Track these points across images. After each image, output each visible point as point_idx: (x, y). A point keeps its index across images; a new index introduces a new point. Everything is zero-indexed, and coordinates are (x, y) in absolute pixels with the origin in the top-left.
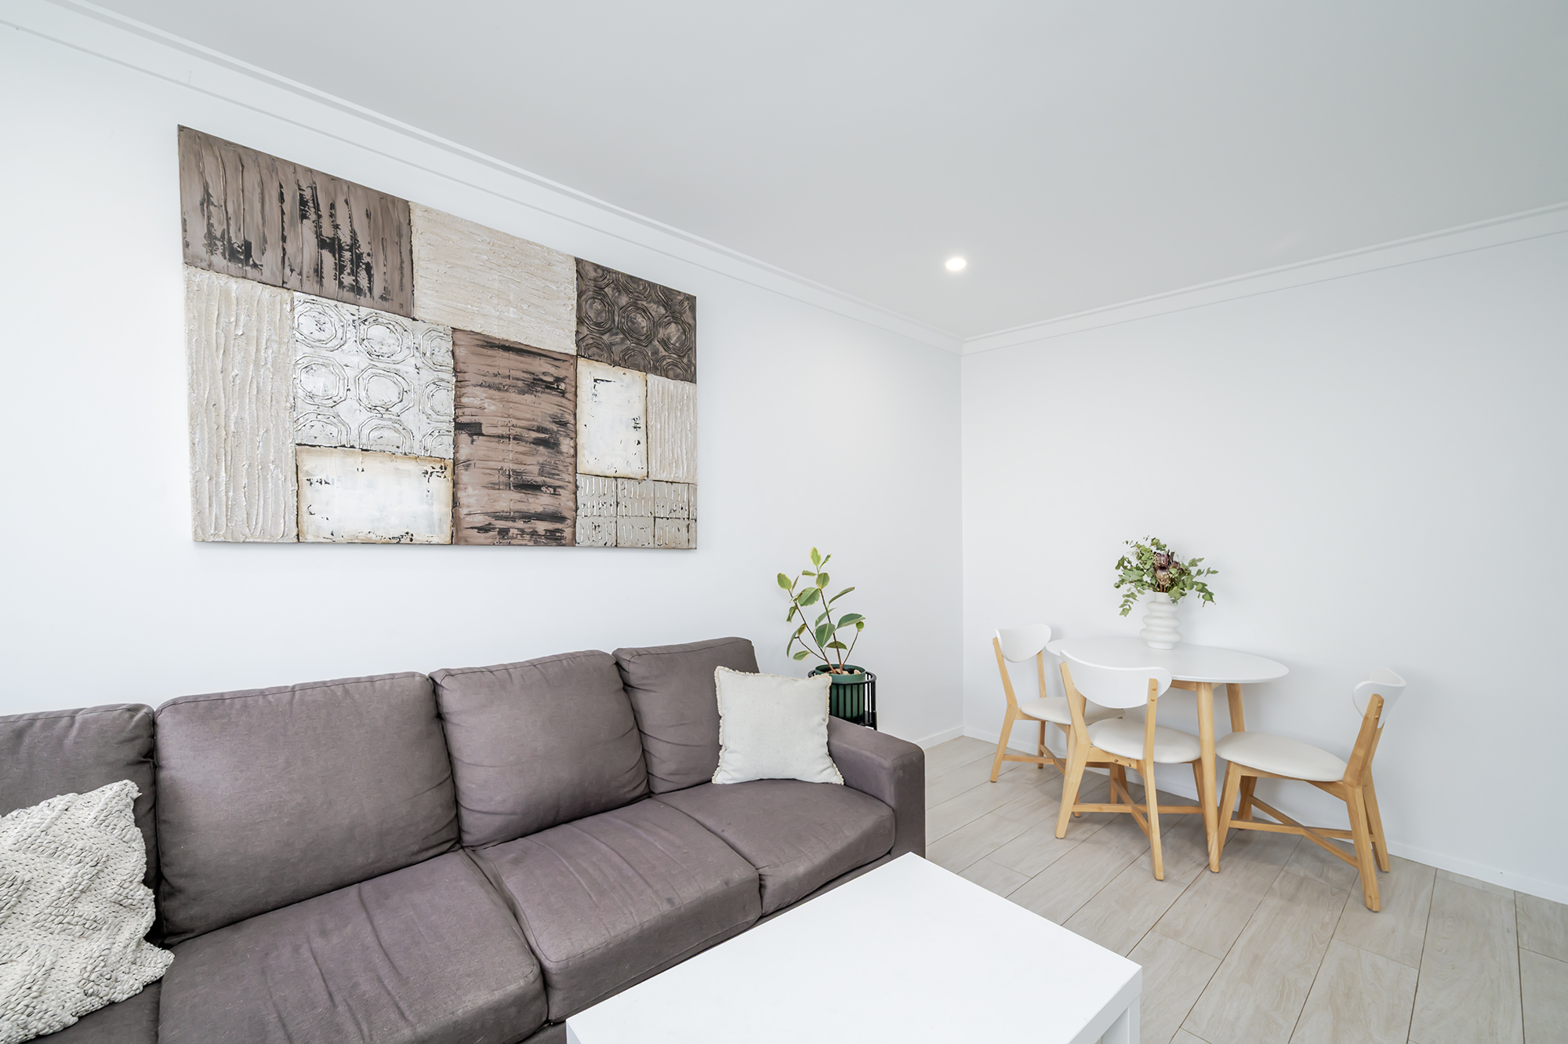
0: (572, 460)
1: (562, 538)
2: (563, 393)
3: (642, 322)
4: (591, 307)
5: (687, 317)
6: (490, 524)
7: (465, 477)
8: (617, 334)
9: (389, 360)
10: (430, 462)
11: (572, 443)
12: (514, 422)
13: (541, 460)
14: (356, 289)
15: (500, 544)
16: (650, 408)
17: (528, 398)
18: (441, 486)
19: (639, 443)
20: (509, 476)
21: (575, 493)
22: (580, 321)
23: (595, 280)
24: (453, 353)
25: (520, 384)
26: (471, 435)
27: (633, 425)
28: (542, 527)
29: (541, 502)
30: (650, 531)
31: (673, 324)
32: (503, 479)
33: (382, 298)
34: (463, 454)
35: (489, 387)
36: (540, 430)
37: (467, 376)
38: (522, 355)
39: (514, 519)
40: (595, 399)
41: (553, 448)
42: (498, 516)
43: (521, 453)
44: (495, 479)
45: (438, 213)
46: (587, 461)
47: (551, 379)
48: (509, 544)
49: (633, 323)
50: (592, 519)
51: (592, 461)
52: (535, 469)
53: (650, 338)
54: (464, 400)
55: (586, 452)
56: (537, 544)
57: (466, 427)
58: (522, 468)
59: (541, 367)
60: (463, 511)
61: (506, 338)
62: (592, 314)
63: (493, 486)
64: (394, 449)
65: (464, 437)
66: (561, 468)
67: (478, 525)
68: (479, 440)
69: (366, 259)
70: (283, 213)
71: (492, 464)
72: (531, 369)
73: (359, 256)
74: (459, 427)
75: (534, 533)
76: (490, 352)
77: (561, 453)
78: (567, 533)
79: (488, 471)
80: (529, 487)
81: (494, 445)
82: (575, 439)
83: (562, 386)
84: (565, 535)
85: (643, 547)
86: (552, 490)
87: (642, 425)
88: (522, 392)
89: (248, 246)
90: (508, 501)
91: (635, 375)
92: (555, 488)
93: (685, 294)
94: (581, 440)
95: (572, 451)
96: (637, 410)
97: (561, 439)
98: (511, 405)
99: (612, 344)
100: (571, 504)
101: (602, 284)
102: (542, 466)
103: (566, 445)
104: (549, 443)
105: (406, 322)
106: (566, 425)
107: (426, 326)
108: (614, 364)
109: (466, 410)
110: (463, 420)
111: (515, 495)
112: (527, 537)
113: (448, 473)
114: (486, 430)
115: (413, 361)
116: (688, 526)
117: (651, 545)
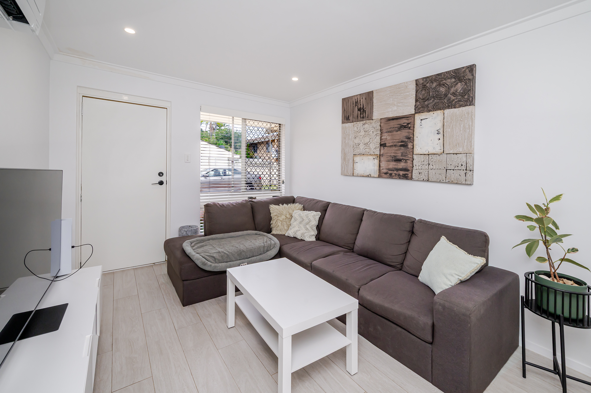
0: (412, 150)
1: (408, 177)
2: (409, 128)
3: (443, 90)
4: (421, 94)
5: (468, 77)
6: (387, 172)
7: (382, 159)
8: (431, 99)
9: (368, 132)
10: (375, 156)
11: (412, 145)
12: (394, 141)
13: (402, 151)
15: (390, 178)
16: (445, 124)
17: (399, 132)
18: (377, 162)
19: (439, 139)
20: (393, 157)
21: (413, 161)
22: (417, 101)
23: (423, 84)
24: (380, 125)
26: (383, 147)
27: (437, 132)
28: (401, 173)
29: (402, 165)
30: (444, 175)
31: (459, 83)
32: (391, 159)
33: (367, 117)
34: (382, 152)
35: (388, 132)
36: (402, 142)
37: (383, 131)
38: (397, 120)
39: (393, 171)
40: (421, 127)
41: (405, 147)
42: (389, 170)
43: (397, 150)
44: (389, 159)
46: (417, 150)
47: (406, 125)
48: (392, 178)
49: (438, 92)
50: (418, 171)
51: (419, 149)
52: (400, 154)
53: (446, 95)
54: (383, 138)
55: (417, 147)
56: (400, 178)
57: (383, 145)
58: (396, 155)
59: (404, 122)
60: (381, 168)
61: (393, 116)
62: (421, 97)
63: (388, 161)
64: (368, 153)
65: (382, 148)
66: (408, 153)
67: (385, 172)
68: (386, 148)
69: (365, 109)
70: (353, 107)
71: (388, 154)
72: (400, 123)
73: (364, 109)
74: (381, 145)
75: (399, 175)
76: (389, 122)
77: (408, 148)
78: (410, 175)
79: (387, 157)
80: (399, 160)
81: (389, 149)
82: (413, 143)
83: (409, 125)
84: (408, 176)
85: (440, 182)
86: (405, 161)
87: (441, 132)
88: (397, 131)
89: (349, 116)
90: (392, 165)
91: (439, 112)
92: (406, 160)
93: (466, 67)
94: (415, 143)
95: (412, 147)
96: (439, 126)
97: (408, 143)
98: (394, 136)
99: (428, 104)
100: (411, 165)
101: (425, 84)
102: (402, 153)
103: (410, 145)
104: (405, 146)
105: (371, 121)
106: (410, 139)
107: (375, 121)
108: (429, 111)
109: (383, 140)
110: (382, 143)
111: (394, 163)
112: (397, 176)
113: (378, 158)
114: (387, 145)
115: (372, 131)
116: (466, 174)
117: (444, 181)
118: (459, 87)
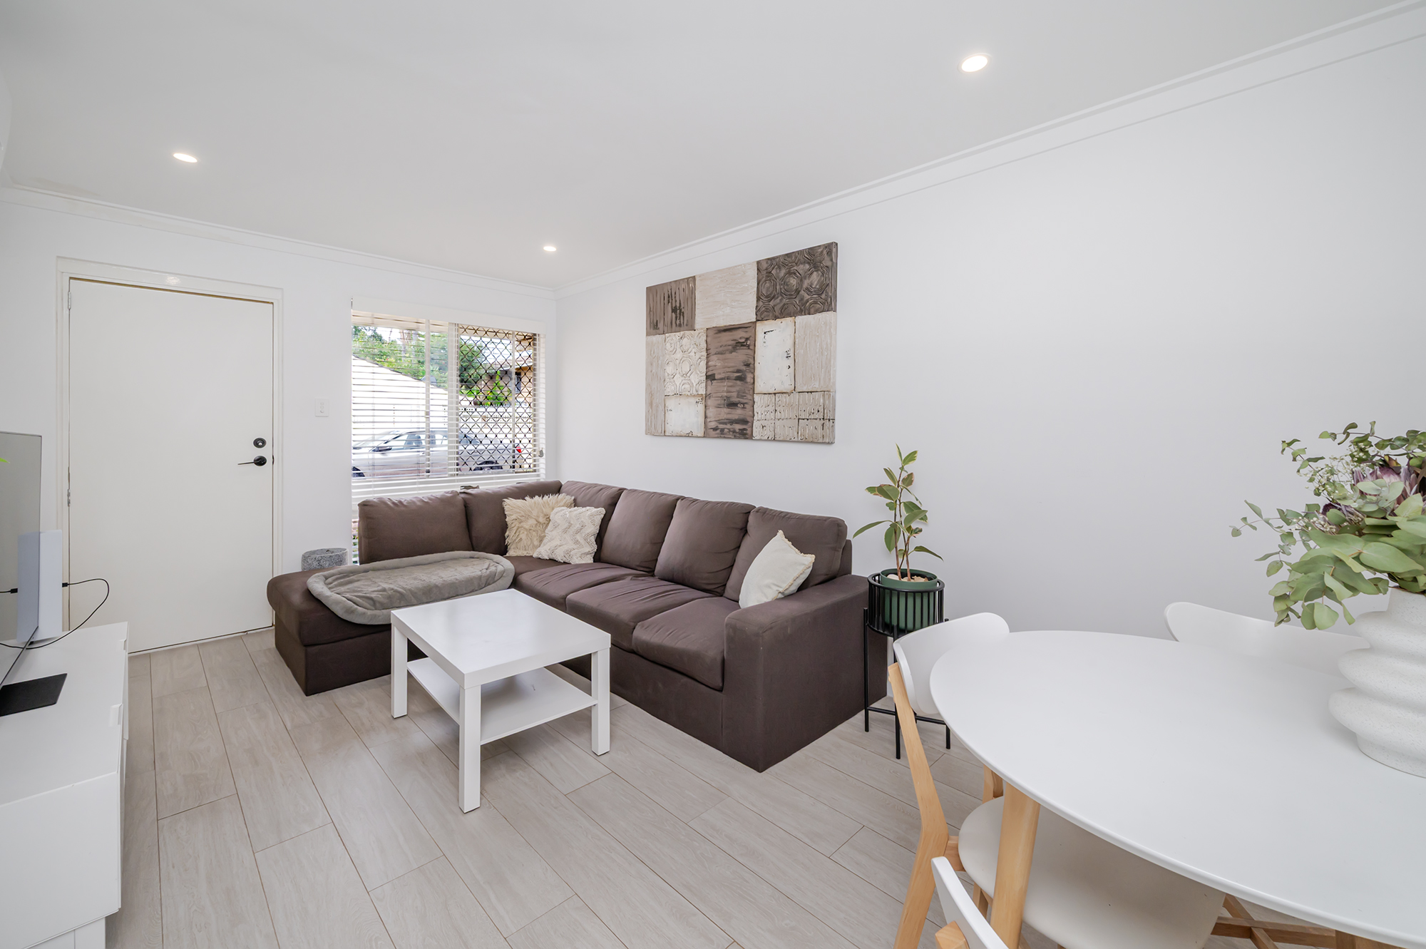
0: (751, 386)
1: (746, 434)
2: (749, 347)
3: (793, 282)
4: (764, 287)
5: (827, 262)
6: (717, 427)
7: (709, 403)
8: (778, 298)
9: (687, 352)
10: (698, 397)
11: (752, 376)
12: (727, 369)
13: (738, 388)
14: (680, 325)
15: (720, 437)
16: (797, 340)
17: (733, 354)
18: (701, 407)
19: (789, 367)
20: (725, 400)
21: (753, 406)
22: (758, 299)
23: (766, 269)
24: (706, 341)
25: (730, 347)
26: (711, 381)
27: (786, 355)
28: (738, 427)
29: (737, 413)
30: (795, 429)
31: (815, 273)
32: (723, 402)
33: (687, 325)
34: (709, 390)
35: (719, 354)
36: (738, 371)
37: (710, 351)
38: (731, 331)
39: (725, 424)
40: (765, 345)
41: (743, 381)
42: (720, 422)
43: (731, 386)
44: (719, 402)
45: (703, 275)
46: (760, 386)
47: (743, 340)
48: (725, 438)
49: (787, 285)
50: (761, 422)
51: (762, 384)
52: (735, 394)
53: (798, 292)
54: (710, 363)
55: (759, 380)
56: (735, 437)
57: (710, 377)
58: (729, 394)
59: (740, 335)
60: (708, 420)
61: (725, 324)
62: (764, 292)
63: (718, 406)
64: (688, 393)
65: (709, 382)
66: (747, 392)
67: (713, 427)
69: (683, 310)
70: (664, 304)
72: (734, 337)
73: (681, 310)
74: (708, 377)
75: (734, 432)
76: (719, 335)
77: (747, 383)
78: (749, 432)
79: (717, 398)
80: (732, 405)
81: (719, 384)
82: (753, 373)
83: (749, 342)
84: (748, 432)
85: (790, 441)
86: (742, 405)
87: (792, 355)
88: (731, 352)
89: (657, 321)
90: (725, 413)
91: (789, 319)
92: (744, 404)
93: (824, 245)
94: (756, 374)
95: (752, 381)
96: (789, 344)
97: (747, 374)
98: (726, 360)
99: (775, 306)
100: (751, 413)
101: (770, 270)
102: (738, 392)
103: (749, 379)
104: (741, 379)
105: (692, 332)
106: (750, 365)
107: (698, 331)
108: (776, 318)
109: (710, 369)
110: (709, 373)
111: (726, 410)
112: (731, 433)
113: (704, 401)
114: (717, 377)
115: (694, 350)
116: (823, 425)
117: (796, 439)
118: (815, 278)
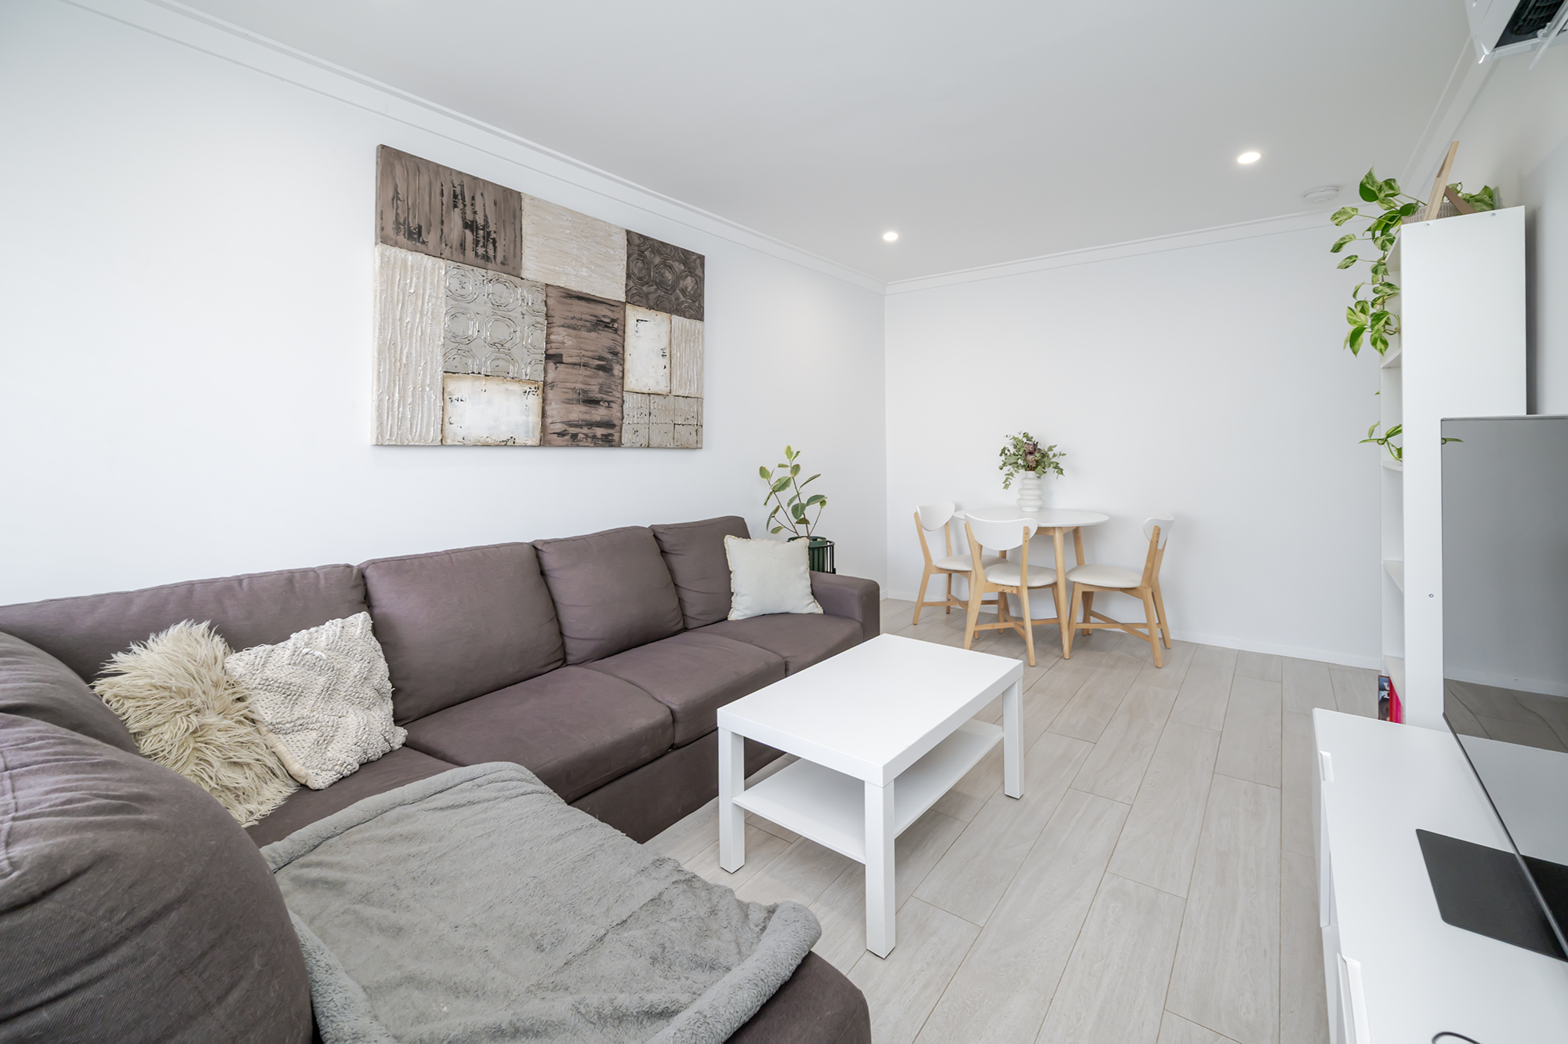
0: (620, 381)
1: (612, 441)
2: (616, 330)
3: (669, 276)
4: (635, 266)
5: (698, 272)
6: (565, 430)
7: (551, 394)
8: (652, 285)
9: (505, 309)
10: (528, 384)
11: (621, 369)
12: (584, 353)
13: (600, 381)
14: (486, 258)
15: (572, 446)
16: (673, 341)
17: (593, 335)
18: (534, 401)
19: (665, 367)
20: (579, 394)
21: (622, 406)
22: (628, 277)
23: (639, 246)
24: (546, 302)
25: (588, 324)
26: (555, 363)
27: (662, 354)
28: (600, 432)
29: (599, 413)
30: (671, 434)
31: (689, 277)
32: (575, 396)
33: (502, 263)
34: (550, 377)
35: (568, 327)
36: (600, 358)
37: (554, 320)
38: (589, 303)
39: (581, 426)
40: (637, 334)
41: (608, 372)
42: (571, 424)
43: (588, 376)
44: (570, 396)
45: (539, 200)
46: (631, 383)
47: (608, 320)
48: (578, 446)
49: (663, 277)
50: (633, 426)
51: (634, 381)
52: (596, 388)
53: (673, 288)
54: (552, 337)
55: (630, 375)
56: (596, 445)
57: (553, 358)
58: (588, 387)
59: (602, 311)
60: (549, 421)
61: (580, 290)
62: (636, 271)
63: (569, 402)
64: (506, 375)
65: (551, 365)
66: (613, 387)
67: (558, 431)
68: (561, 367)
69: (493, 235)
70: (442, 204)
71: (569, 385)
72: (596, 313)
73: (489, 233)
74: (548, 357)
75: (594, 437)
76: (569, 301)
77: (613, 375)
78: (616, 437)
79: (565, 390)
80: (592, 402)
81: (570, 370)
82: (623, 365)
83: (616, 325)
84: (614, 438)
85: (666, 448)
86: (607, 404)
87: (668, 354)
88: (589, 331)
89: (420, 228)
90: (578, 412)
91: (665, 315)
92: (609, 402)
93: (698, 254)
94: (627, 366)
95: (621, 374)
96: (664, 343)
97: (614, 365)
98: (583, 340)
99: (649, 293)
100: (619, 414)
101: (644, 249)
102: (601, 385)
103: (617, 370)
104: (606, 369)
105: (518, 280)
106: (617, 354)
107: (530, 283)
108: (650, 308)
109: (553, 345)
110: (551, 352)
111: (583, 408)
112: (590, 440)
113: (540, 392)
114: (565, 359)
115: (520, 309)
116: (697, 431)
117: (672, 446)
118: (689, 282)
